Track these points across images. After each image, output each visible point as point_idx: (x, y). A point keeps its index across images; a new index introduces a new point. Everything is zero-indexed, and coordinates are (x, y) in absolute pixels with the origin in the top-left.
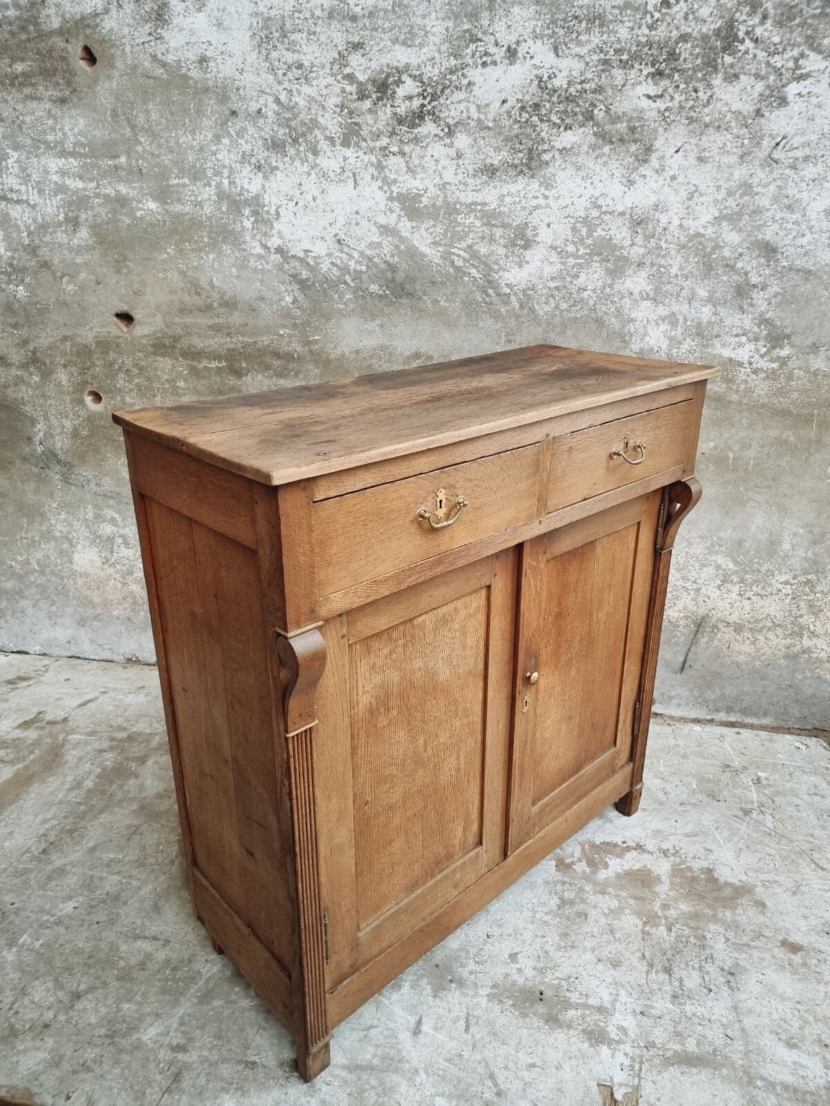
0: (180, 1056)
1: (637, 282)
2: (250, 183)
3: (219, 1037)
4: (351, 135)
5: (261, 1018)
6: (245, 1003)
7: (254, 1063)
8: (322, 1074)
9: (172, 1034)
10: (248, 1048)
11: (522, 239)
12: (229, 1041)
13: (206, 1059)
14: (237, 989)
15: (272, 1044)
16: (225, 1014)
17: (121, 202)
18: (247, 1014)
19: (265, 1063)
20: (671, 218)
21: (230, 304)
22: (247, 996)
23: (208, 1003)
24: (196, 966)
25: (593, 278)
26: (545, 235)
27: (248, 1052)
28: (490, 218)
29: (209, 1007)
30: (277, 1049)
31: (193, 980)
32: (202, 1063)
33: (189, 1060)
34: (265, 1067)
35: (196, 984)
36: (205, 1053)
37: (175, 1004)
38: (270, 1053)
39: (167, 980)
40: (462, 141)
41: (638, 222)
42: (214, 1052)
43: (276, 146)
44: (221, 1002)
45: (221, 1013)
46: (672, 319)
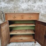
1: (42, 9)
2: (20, 5)
4: (25, 2)
11: (34, 7)
17: (15, 6)
20: (44, 5)
21: (19, 11)
25: (39, 9)
26: (36, 7)
28: (33, 6)
40: (31, 2)
41: (41, 5)
43: (22, 3)
46: (44, 11)
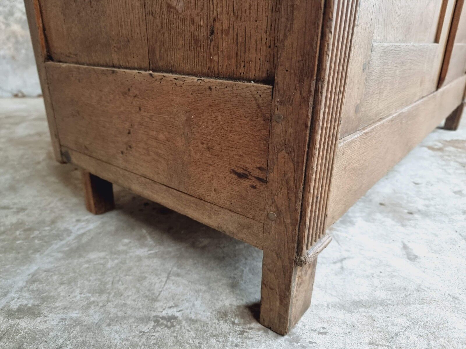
0: (24, 323)
3: (101, 292)
5: (170, 265)
6: (143, 252)
7: (174, 318)
8: (302, 319)
9: (12, 295)
10: (155, 299)
12: (118, 294)
13: (77, 322)
14: (126, 241)
15: (197, 291)
16: (110, 264)
18: (146, 262)
19: (193, 316)
22: (143, 245)
23: (80, 256)
24: (62, 225)
27: (157, 305)
29: (81, 260)
30: (208, 296)
31: (59, 236)
32: (67, 329)
33: (41, 327)
34: (192, 321)
35: (61, 240)
36: (75, 314)
37: (27, 260)
38: (198, 303)
39: (16, 239)
42: (91, 311)
44: (102, 254)
45: (104, 265)
